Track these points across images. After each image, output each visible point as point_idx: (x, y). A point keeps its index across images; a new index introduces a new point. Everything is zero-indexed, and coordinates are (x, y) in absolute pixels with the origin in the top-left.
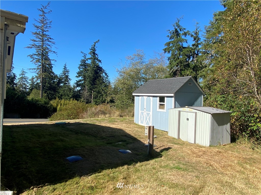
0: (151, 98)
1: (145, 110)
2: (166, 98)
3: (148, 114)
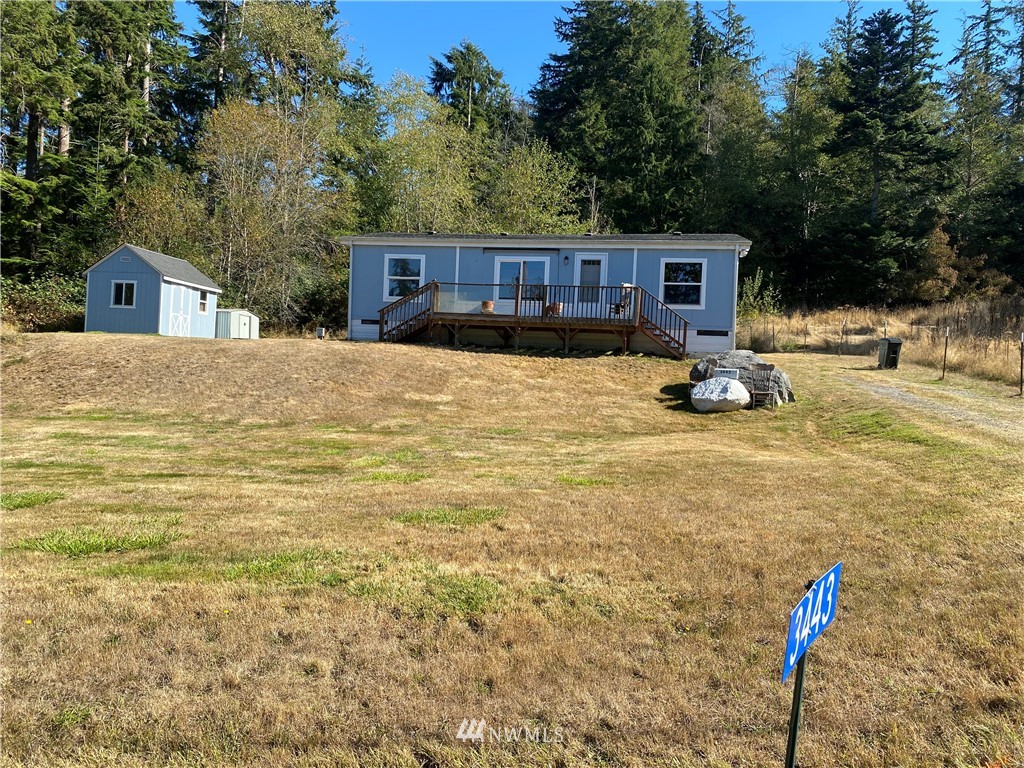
0: (191, 291)
1: (182, 312)
2: (208, 295)
3: (185, 319)
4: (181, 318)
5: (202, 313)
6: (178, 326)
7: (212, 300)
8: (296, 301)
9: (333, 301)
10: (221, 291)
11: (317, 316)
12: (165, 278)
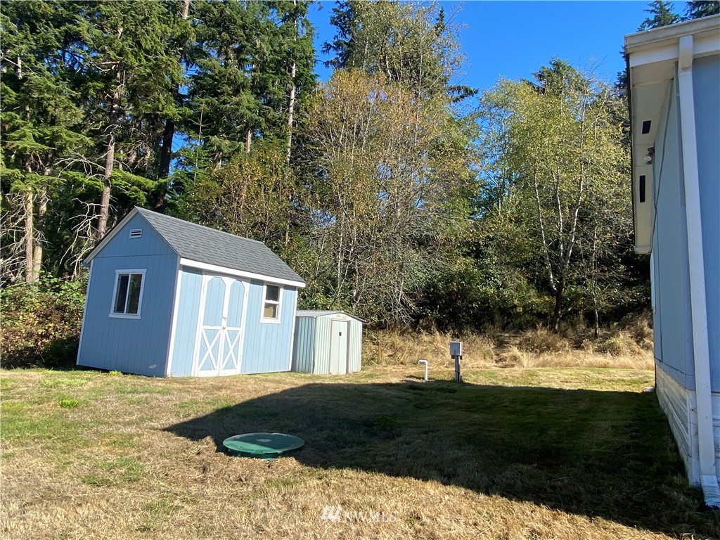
0: (247, 285)
1: (224, 323)
2: (282, 291)
3: (233, 335)
4: (223, 334)
5: (271, 320)
6: (215, 350)
7: (288, 300)
8: (411, 296)
9: (450, 294)
10: (303, 285)
11: (432, 310)
12: (184, 262)
